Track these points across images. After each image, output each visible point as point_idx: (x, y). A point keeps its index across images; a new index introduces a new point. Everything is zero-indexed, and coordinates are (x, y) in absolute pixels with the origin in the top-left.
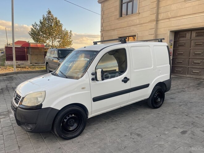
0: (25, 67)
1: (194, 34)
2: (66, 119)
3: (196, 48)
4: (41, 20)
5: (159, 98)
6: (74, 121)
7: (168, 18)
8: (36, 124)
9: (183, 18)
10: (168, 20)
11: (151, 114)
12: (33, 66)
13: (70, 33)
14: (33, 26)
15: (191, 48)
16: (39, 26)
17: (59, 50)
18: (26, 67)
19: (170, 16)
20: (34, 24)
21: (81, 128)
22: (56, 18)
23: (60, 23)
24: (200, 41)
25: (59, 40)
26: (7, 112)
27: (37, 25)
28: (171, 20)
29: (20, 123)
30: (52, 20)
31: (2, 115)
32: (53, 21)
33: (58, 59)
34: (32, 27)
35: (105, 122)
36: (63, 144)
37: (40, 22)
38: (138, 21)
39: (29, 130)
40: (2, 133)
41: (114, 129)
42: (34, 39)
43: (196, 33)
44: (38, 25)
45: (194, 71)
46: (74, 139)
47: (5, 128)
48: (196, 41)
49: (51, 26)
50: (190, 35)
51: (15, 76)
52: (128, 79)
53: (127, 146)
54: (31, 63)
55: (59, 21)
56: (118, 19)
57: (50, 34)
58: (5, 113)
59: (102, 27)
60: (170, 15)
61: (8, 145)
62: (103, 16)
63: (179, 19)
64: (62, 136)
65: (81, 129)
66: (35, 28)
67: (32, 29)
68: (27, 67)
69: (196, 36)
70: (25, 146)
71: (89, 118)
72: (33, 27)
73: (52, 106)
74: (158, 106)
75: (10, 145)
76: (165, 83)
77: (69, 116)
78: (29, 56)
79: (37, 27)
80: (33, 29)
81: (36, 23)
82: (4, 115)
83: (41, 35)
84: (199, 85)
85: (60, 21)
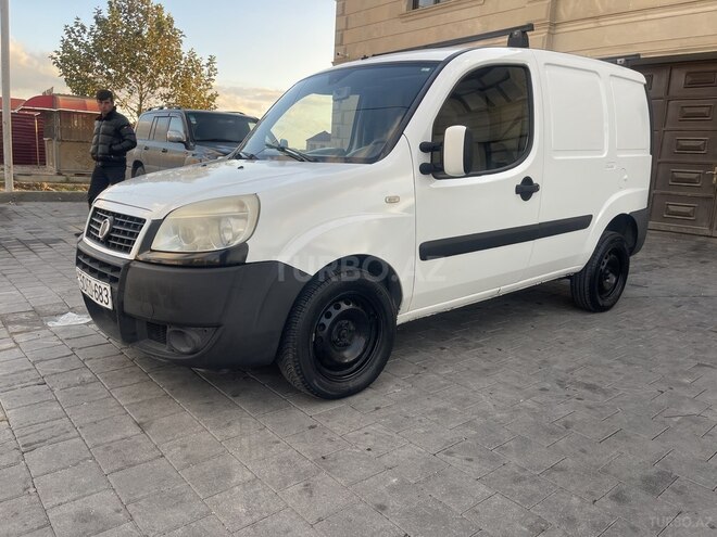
0: (37, 186)
1: (679, 78)
2: (328, 315)
3: (684, 128)
4: (99, 12)
5: (610, 275)
6: (352, 328)
7: (591, 15)
8: (218, 326)
9: (649, 17)
10: (592, 25)
11: (596, 328)
12: (68, 181)
13: (208, 64)
14: (70, 32)
15: (668, 127)
16: (90, 34)
17: (188, 115)
18: (42, 186)
19: (601, 11)
20: (72, 25)
21: (378, 358)
22: (159, 9)
23: (174, 26)
24: (701, 103)
25: (166, 91)
26: (31, 315)
27: (83, 28)
28: (603, 24)
29: (135, 334)
30: (142, 12)
31: (14, 323)
32: (146, 18)
33: (187, 147)
34: (66, 37)
35: (443, 349)
36: (320, 415)
37: (96, 17)
38: (479, 25)
39: (183, 354)
40: (40, 381)
41: (486, 370)
42: (69, 82)
43: (688, 74)
44: (88, 30)
45: (672, 208)
46: (354, 399)
47: (46, 363)
48: (684, 103)
49: (139, 34)
50: (664, 80)
51: (11, 206)
52: (536, 188)
53: (569, 419)
54: (59, 174)
55: (170, 20)
56: (402, 16)
57: (136, 66)
58: (23, 316)
59: (341, 44)
60: (600, 7)
61: (88, 420)
62: (344, 4)
63: (633, 19)
64: (316, 383)
65: (376, 362)
66: (75, 41)
67: (66, 45)
68: (46, 185)
69: (688, 85)
70: (165, 420)
71: (398, 322)
72: (70, 36)
73: (284, 259)
74: (607, 303)
75: (94, 419)
76: (637, 220)
77: (338, 307)
78: (52, 148)
79: (85, 36)
80: (67, 42)
81: (80, 22)
82: (21, 322)
83: (99, 67)
84: (699, 252)
85: (172, 21)
